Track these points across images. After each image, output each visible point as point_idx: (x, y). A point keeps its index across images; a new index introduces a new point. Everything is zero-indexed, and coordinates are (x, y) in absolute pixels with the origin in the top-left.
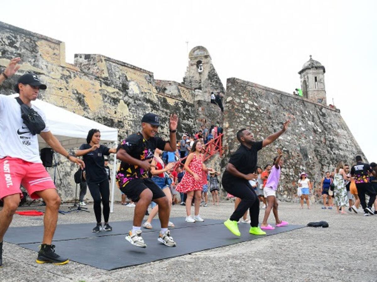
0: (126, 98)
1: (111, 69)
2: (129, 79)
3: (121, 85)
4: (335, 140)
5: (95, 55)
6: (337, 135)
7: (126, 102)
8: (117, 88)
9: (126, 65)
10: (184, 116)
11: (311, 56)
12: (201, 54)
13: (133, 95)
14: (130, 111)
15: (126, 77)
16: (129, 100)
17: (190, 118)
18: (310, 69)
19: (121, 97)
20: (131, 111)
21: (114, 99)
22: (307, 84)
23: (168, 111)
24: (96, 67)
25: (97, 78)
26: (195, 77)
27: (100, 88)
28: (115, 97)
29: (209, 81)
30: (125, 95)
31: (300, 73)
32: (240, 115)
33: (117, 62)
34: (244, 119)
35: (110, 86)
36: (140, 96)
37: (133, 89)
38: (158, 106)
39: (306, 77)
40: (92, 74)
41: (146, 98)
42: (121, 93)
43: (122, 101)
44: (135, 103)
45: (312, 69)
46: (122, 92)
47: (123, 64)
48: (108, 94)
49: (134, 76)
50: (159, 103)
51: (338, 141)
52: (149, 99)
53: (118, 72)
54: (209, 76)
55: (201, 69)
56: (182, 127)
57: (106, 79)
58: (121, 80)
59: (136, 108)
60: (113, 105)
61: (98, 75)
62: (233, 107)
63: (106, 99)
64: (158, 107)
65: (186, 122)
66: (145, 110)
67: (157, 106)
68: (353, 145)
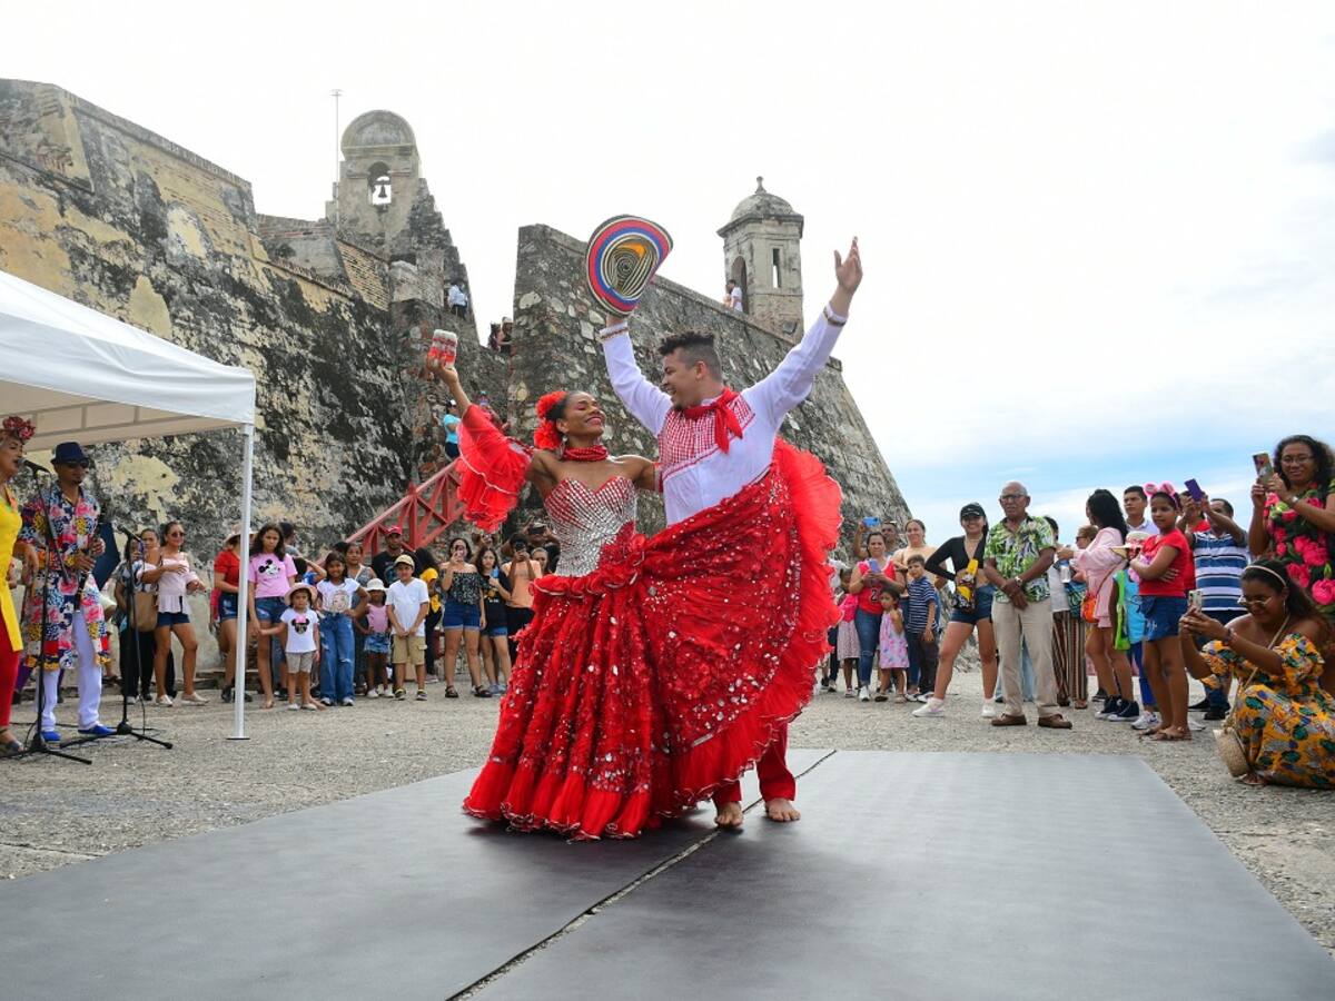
0: (159, 270)
1: (99, 152)
2: (165, 196)
3: (137, 217)
4: (836, 458)
5: (34, 84)
6: (839, 442)
7: (158, 287)
8: (123, 228)
9: (153, 140)
10: (361, 355)
11: (760, 179)
12: (387, 141)
13: (182, 262)
14: (174, 324)
15: (154, 186)
16: (169, 278)
17: (382, 363)
18: (759, 220)
19: (139, 266)
20: (177, 321)
21: (113, 269)
22: (749, 270)
23: (308, 332)
24: (39, 136)
25: (46, 179)
26: (361, 223)
27: (61, 222)
28: (119, 263)
29: (414, 239)
30: (155, 259)
31: (725, 232)
32: (568, 358)
33: (118, 124)
34: (582, 374)
35: (96, 216)
36: (208, 266)
37: (184, 236)
38: (274, 312)
39: (745, 247)
40: (25, 162)
41: (229, 278)
42: (141, 249)
43: (142, 281)
44: (192, 291)
45: (764, 222)
46: (145, 244)
47: (145, 138)
48: (90, 250)
49: (186, 190)
50: (277, 298)
51: (842, 462)
52: (241, 280)
53: (126, 164)
54: (412, 220)
55: (383, 195)
56: (358, 394)
57: (80, 186)
58: (137, 196)
59: (195, 314)
60: (111, 295)
61: (49, 167)
62: (543, 329)
63: (84, 268)
64: (273, 317)
65: (368, 376)
66: (228, 322)
67: (269, 312)
68: (881, 476)
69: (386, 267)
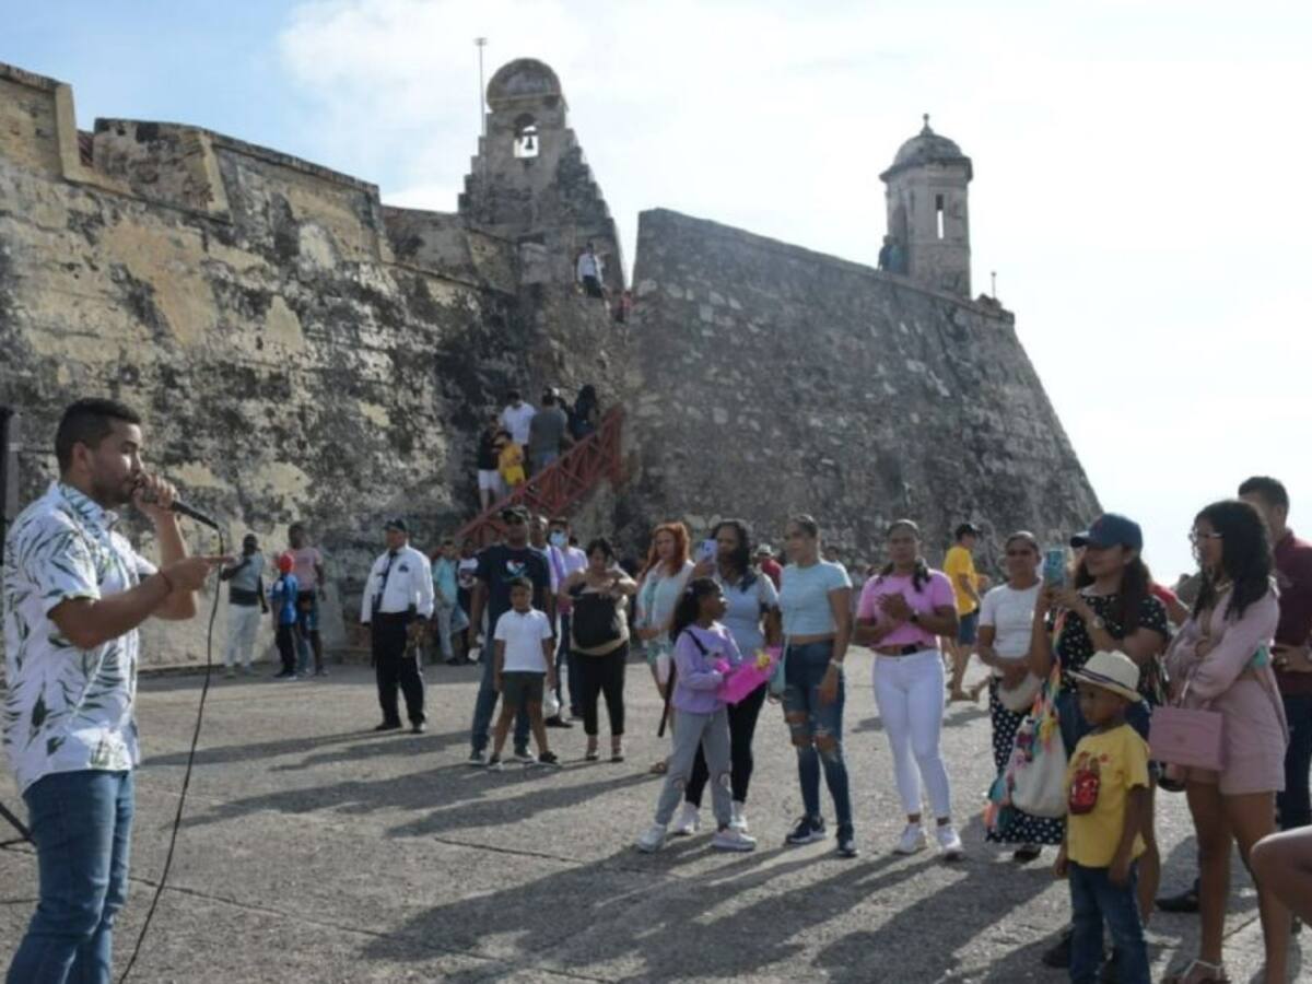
0: (292, 288)
1: (236, 181)
2: (297, 214)
3: (272, 240)
4: (992, 423)
5: (177, 126)
6: (996, 405)
7: (292, 303)
8: (259, 253)
9: (285, 161)
10: (486, 341)
11: (926, 117)
12: (533, 91)
13: (312, 276)
14: (306, 337)
15: (286, 206)
16: (301, 294)
17: (507, 348)
18: (921, 165)
19: (273, 287)
20: (310, 334)
21: (251, 294)
22: (909, 219)
23: (434, 328)
24: (185, 174)
25: (191, 217)
26: (507, 178)
27: (204, 256)
28: (256, 286)
29: (562, 193)
30: (289, 278)
31: (885, 177)
32: (681, 343)
33: (254, 152)
34: (697, 359)
35: (235, 246)
36: (337, 276)
37: (315, 249)
38: (400, 311)
39: (906, 194)
40: (173, 206)
41: (358, 285)
42: (275, 270)
43: (278, 301)
44: (322, 303)
45: (927, 166)
46: (279, 264)
47: (276, 160)
48: (231, 279)
49: (316, 204)
50: (404, 298)
51: (1001, 428)
52: (368, 285)
53: (261, 189)
54: (559, 173)
55: (530, 146)
56: (481, 383)
57: (220, 220)
58: (271, 219)
59: (326, 324)
60: (250, 318)
61: (194, 206)
63: (226, 296)
64: (397, 316)
65: (493, 364)
66: (356, 328)
67: (394, 311)
68: (1050, 437)
69: (515, 249)
